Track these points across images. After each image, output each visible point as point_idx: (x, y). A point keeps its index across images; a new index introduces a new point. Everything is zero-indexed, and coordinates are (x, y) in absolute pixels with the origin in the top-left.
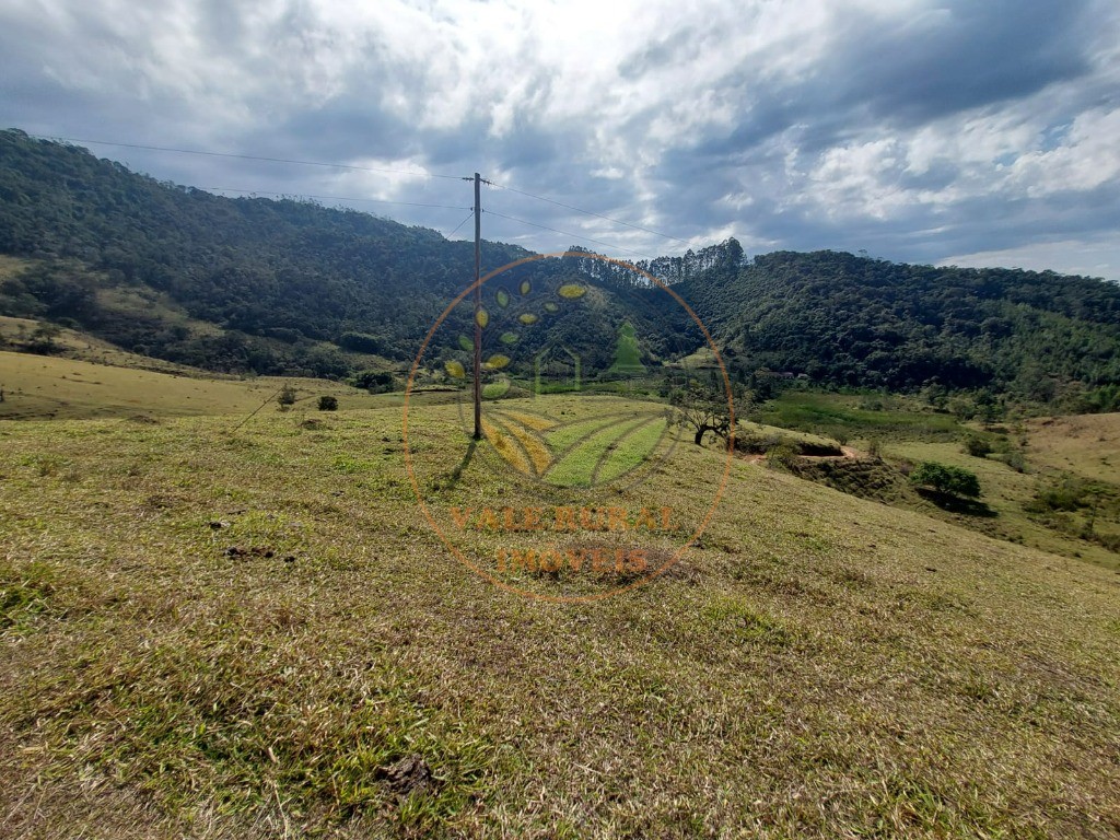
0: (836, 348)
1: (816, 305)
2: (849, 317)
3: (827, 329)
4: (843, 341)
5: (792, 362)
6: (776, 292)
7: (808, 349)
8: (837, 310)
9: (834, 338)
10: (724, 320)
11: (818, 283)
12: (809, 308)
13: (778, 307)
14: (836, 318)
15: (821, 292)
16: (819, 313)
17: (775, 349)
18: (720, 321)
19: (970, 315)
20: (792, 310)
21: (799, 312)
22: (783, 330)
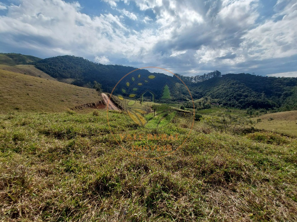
0: (233, 98)
1: (231, 88)
2: (238, 90)
3: (232, 94)
4: (235, 97)
5: (220, 101)
7: (225, 98)
8: (236, 89)
9: (233, 96)
10: (209, 91)
11: (234, 82)
12: (229, 88)
13: (222, 88)
14: (235, 91)
15: (234, 84)
16: (231, 89)
17: (217, 98)
18: (208, 91)
19: (280, 91)
20: (225, 89)
21: (226, 89)
22: (221, 94)
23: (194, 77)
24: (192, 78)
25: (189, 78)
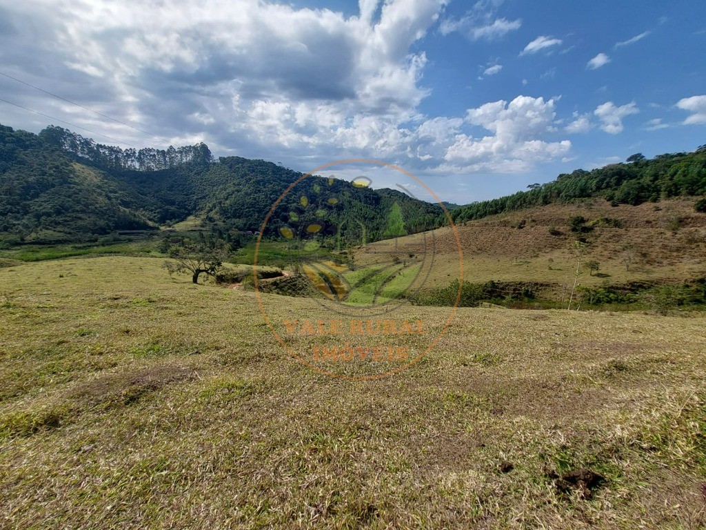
1: (259, 191)
2: (277, 199)
3: (267, 205)
5: (251, 225)
6: (236, 182)
7: (258, 217)
8: (271, 195)
11: (259, 178)
12: (256, 193)
13: (238, 191)
14: (271, 199)
15: (261, 183)
16: (261, 196)
17: (239, 217)
20: (247, 194)
21: (250, 194)
22: (243, 206)
23: (137, 152)
24: (129, 154)
25: (118, 151)
